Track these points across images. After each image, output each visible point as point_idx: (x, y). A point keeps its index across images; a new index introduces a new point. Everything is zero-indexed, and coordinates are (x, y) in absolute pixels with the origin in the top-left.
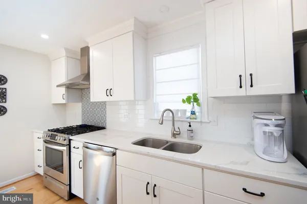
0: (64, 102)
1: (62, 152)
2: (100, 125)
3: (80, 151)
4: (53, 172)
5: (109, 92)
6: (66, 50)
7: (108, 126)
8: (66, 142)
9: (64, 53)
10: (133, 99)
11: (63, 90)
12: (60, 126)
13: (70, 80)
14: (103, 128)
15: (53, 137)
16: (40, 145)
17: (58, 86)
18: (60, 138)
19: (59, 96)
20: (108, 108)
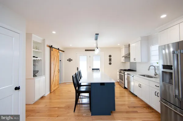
0: (124, 61)
1: (122, 75)
2: (135, 70)
3: (127, 75)
4: (121, 81)
5: (135, 59)
6: (124, 45)
7: (137, 71)
8: (123, 73)
9: (124, 47)
10: (140, 62)
11: (124, 58)
12: (123, 69)
13: (126, 55)
14: (136, 71)
15: (121, 71)
16: (118, 73)
17: (122, 57)
18: (122, 71)
19: (123, 60)
20: (137, 64)
